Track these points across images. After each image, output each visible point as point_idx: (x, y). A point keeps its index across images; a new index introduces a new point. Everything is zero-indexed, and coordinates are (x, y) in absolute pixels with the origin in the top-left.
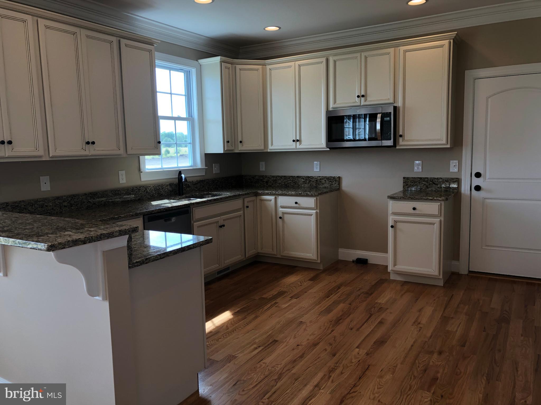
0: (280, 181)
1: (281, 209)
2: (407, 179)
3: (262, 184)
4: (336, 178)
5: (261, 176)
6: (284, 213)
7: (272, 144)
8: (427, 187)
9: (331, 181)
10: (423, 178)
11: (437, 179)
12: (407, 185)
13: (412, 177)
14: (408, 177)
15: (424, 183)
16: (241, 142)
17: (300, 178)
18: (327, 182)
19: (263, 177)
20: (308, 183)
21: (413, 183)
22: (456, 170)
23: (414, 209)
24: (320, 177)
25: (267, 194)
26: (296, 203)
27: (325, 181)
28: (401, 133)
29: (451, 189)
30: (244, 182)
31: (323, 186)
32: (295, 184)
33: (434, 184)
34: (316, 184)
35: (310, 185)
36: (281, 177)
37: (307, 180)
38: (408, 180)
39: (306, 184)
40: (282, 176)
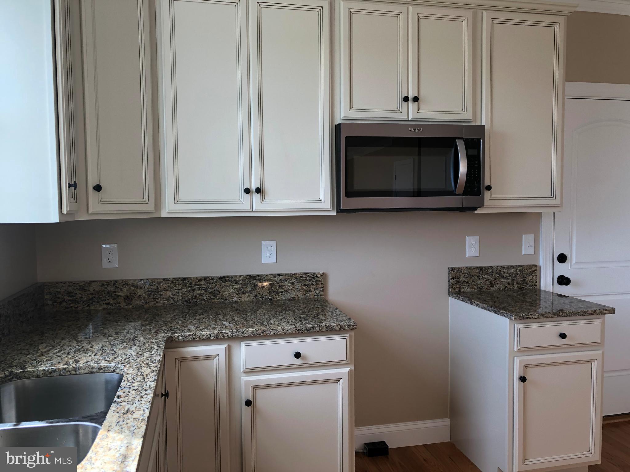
0: (170, 293)
1: (246, 378)
2: (458, 271)
3: (112, 305)
4: (319, 276)
5: (108, 283)
6: (255, 388)
7: (177, 200)
8: (492, 285)
9: (307, 283)
10: (485, 267)
11: (508, 268)
12: (458, 282)
13: (466, 268)
14: (459, 268)
15: (486, 276)
16: (98, 188)
17: (228, 281)
18: (297, 285)
19: (114, 284)
20: (251, 292)
21: (467, 278)
22: (531, 251)
23: (563, 336)
24: (279, 275)
25: (207, 340)
26: (298, 355)
27: (293, 284)
28: (486, 183)
29: (528, 286)
30: (50, 302)
31: (288, 296)
32: (215, 296)
33: (503, 277)
34: (270, 294)
35: (256, 296)
36: (173, 282)
37: (246, 284)
38: (459, 273)
39: (244, 294)
40: (177, 279)
